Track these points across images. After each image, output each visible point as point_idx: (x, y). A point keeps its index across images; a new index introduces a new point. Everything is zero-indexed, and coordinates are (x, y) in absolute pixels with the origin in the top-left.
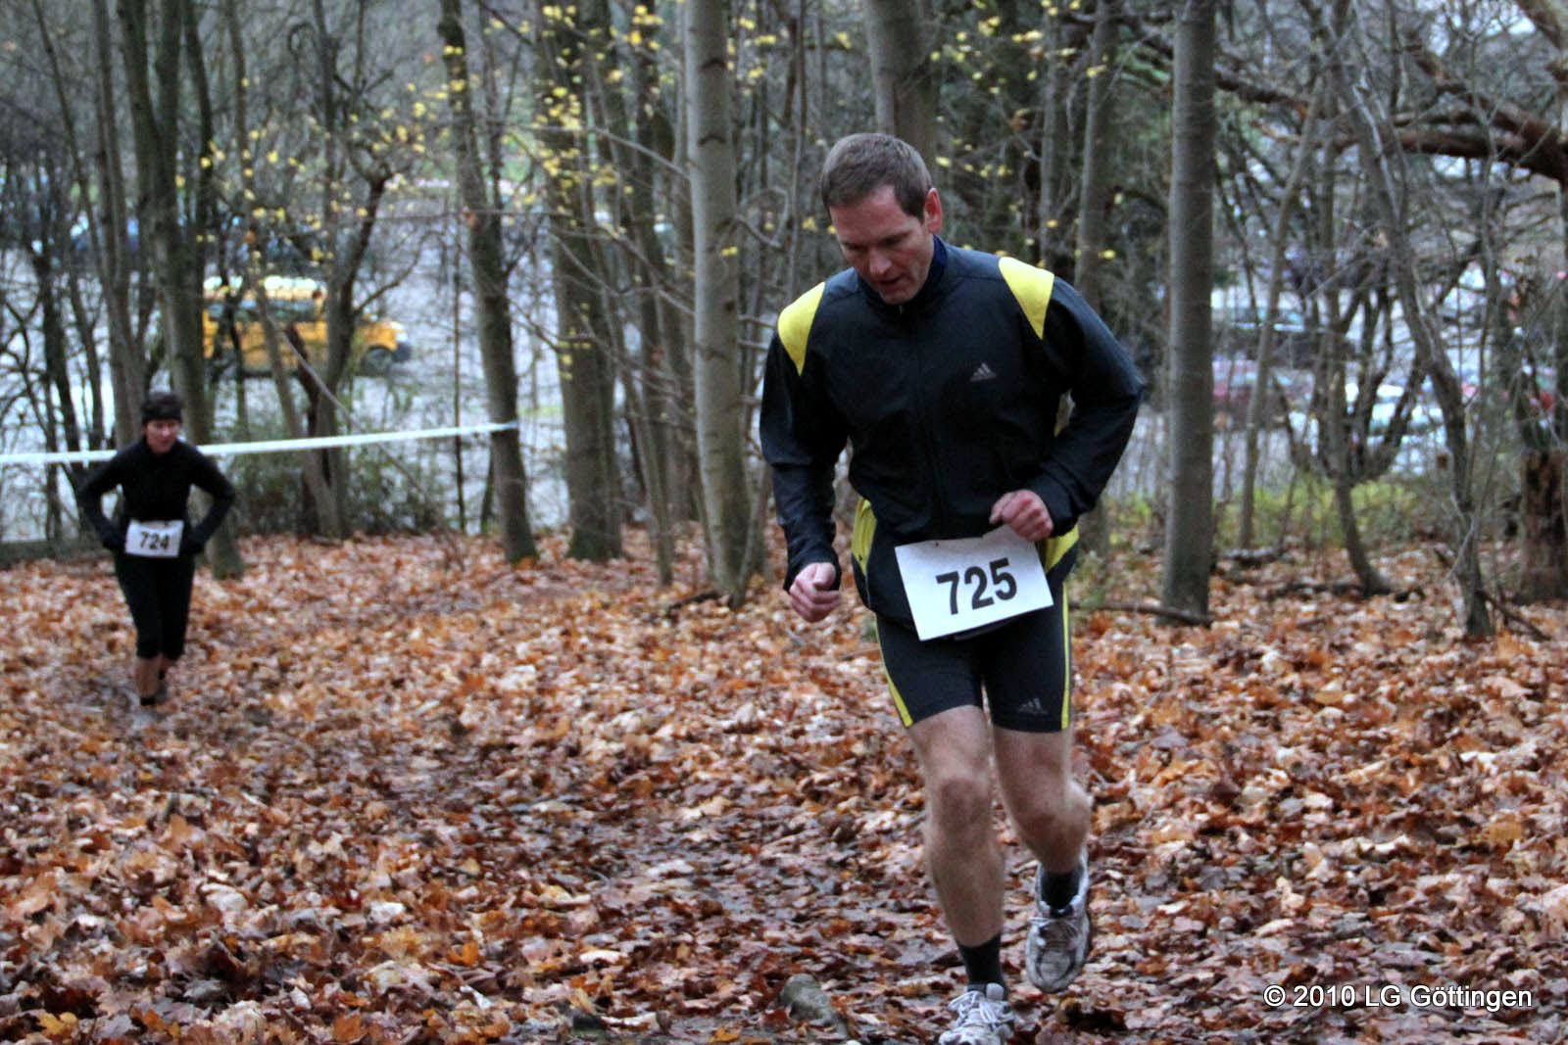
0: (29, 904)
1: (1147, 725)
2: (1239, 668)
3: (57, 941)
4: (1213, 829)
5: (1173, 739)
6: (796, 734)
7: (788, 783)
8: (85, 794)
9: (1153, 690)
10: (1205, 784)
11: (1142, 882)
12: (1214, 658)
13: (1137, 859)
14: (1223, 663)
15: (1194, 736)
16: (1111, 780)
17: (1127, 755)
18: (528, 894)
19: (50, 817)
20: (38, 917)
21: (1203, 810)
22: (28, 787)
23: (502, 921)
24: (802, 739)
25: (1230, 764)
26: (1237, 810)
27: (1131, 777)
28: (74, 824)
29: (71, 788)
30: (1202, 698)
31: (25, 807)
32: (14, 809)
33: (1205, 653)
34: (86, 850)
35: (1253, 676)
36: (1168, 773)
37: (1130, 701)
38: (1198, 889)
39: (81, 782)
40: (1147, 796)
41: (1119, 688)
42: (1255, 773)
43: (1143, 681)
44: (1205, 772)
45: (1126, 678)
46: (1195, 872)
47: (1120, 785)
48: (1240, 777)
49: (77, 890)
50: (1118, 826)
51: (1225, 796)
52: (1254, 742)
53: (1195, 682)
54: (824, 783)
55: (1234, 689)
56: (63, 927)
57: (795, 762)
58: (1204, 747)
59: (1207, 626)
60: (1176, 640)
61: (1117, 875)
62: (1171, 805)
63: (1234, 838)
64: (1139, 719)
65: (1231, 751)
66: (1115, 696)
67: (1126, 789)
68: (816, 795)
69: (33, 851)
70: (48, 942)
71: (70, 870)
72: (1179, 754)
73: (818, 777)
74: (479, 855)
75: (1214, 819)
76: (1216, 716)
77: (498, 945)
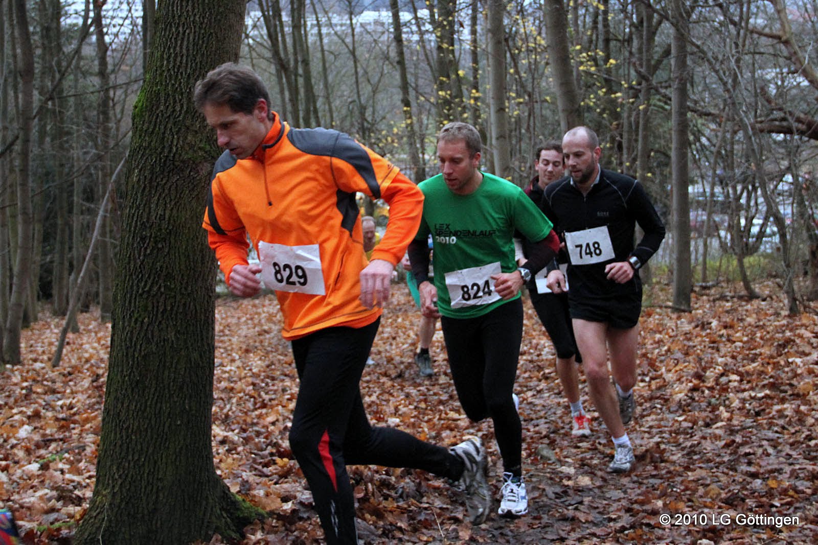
0: (271, 419)
1: (669, 350)
2: (703, 328)
3: (280, 432)
4: (695, 389)
5: (679, 355)
6: (538, 355)
7: (536, 373)
8: (287, 379)
9: (670, 337)
10: (692, 372)
11: (668, 409)
12: (693, 324)
13: (666, 400)
14: (697, 326)
15: (687, 354)
16: (655, 371)
17: (661, 362)
18: (443, 415)
19: (275, 388)
20: (273, 423)
21: (691, 382)
22: (268, 377)
23: (434, 425)
24: (540, 358)
25: (701, 365)
26: (704, 381)
27: (663, 370)
28: (284, 390)
29: (282, 377)
30: (689, 340)
31: (267, 384)
32: (263, 385)
33: (690, 323)
34: (289, 399)
35: (708, 331)
36: (677, 368)
37: (662, 341)
38: (690, 411)
39: (286, 375)
40: (669, 377)
41: (658, 336)
42: (710, 368)
43: (667, 334)
44: (691, 368)
45: (660, 332)
46: (689, 405)
47: (659, 373)
48: (705, 369)
49: (286, 414)
50: (659, 388)
51: (699, 377)
52: (709, 356)
53: (686, 334)
54: (550, 373)
55: (701, 336)
56: (282, 427)
57: (539, 366)
58: (691, 358)
59: (690, 312)
60: (679, 318)
61: (659, 406)
62: (679, 380)
63: (703, 392)
64: (666, 348)
65: (701, 359)
66: (656, 339)
67: (662, 374)
68: (546, 378)
69: (271, 400)
70: (277, 432)
71: (283, 406)
72: (681, 361)
73: (547, 371)
74: (425, 401)
75: (695, 385)
76: (694, 346)
77: (433, 434)
